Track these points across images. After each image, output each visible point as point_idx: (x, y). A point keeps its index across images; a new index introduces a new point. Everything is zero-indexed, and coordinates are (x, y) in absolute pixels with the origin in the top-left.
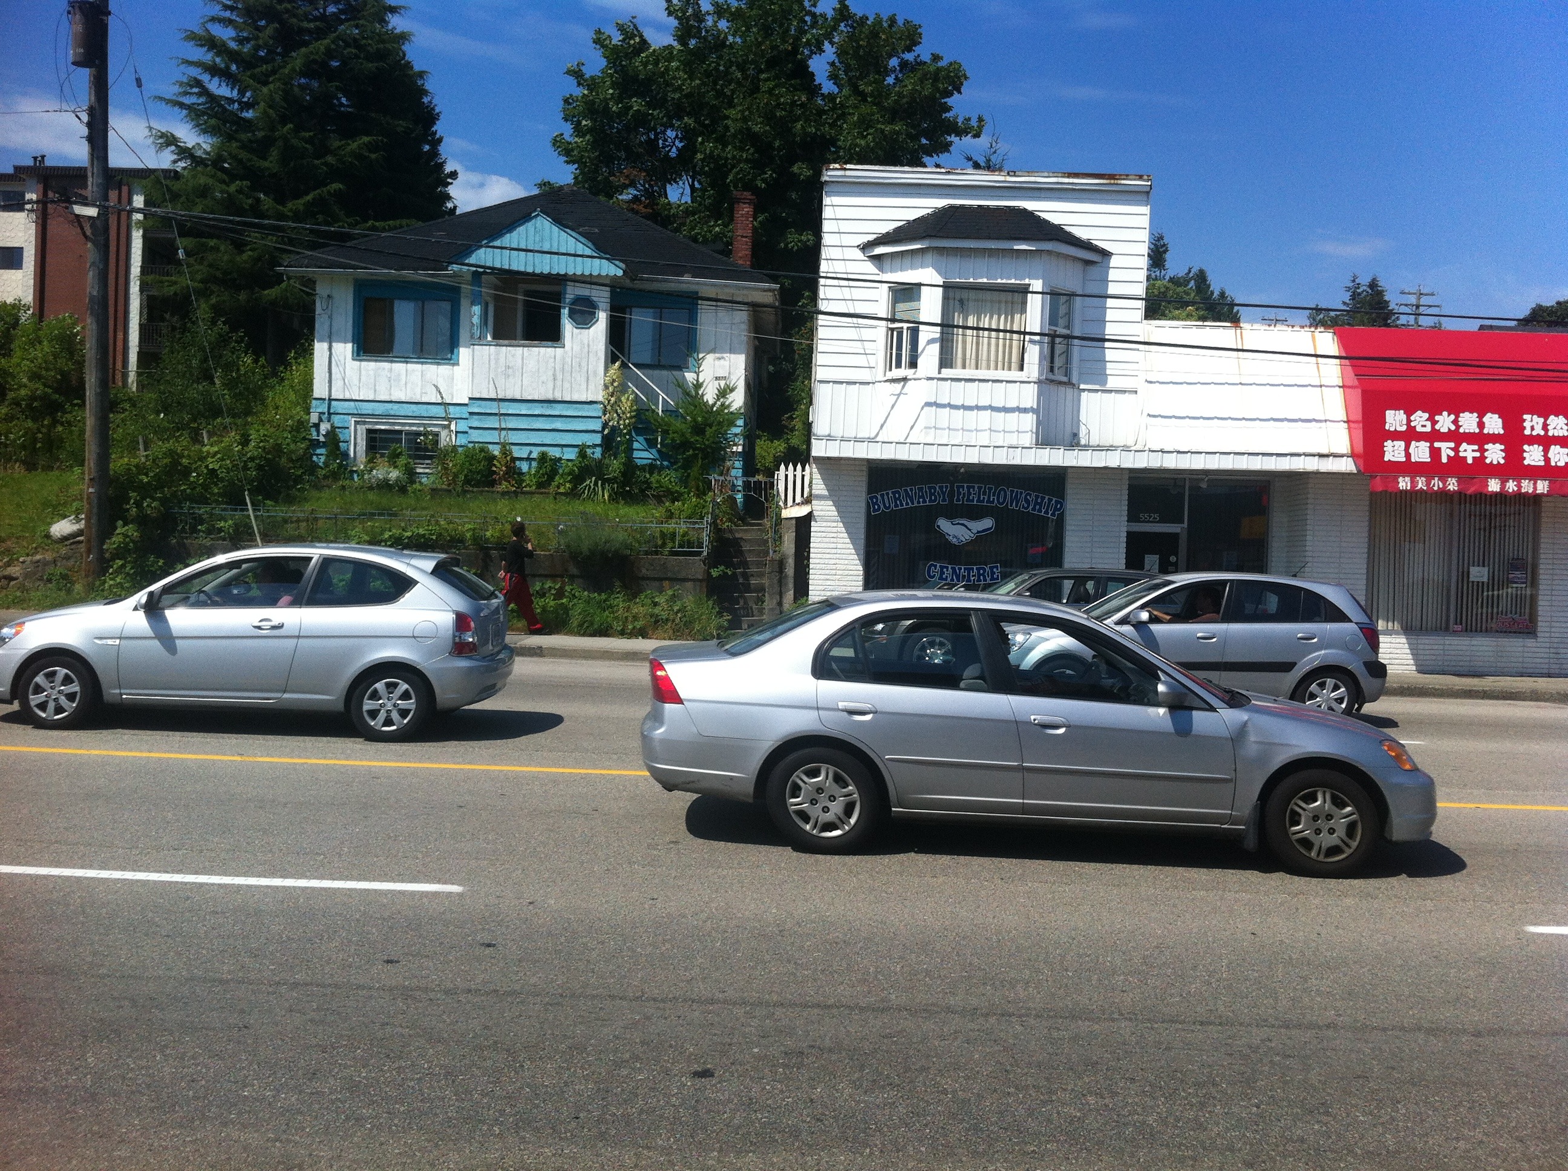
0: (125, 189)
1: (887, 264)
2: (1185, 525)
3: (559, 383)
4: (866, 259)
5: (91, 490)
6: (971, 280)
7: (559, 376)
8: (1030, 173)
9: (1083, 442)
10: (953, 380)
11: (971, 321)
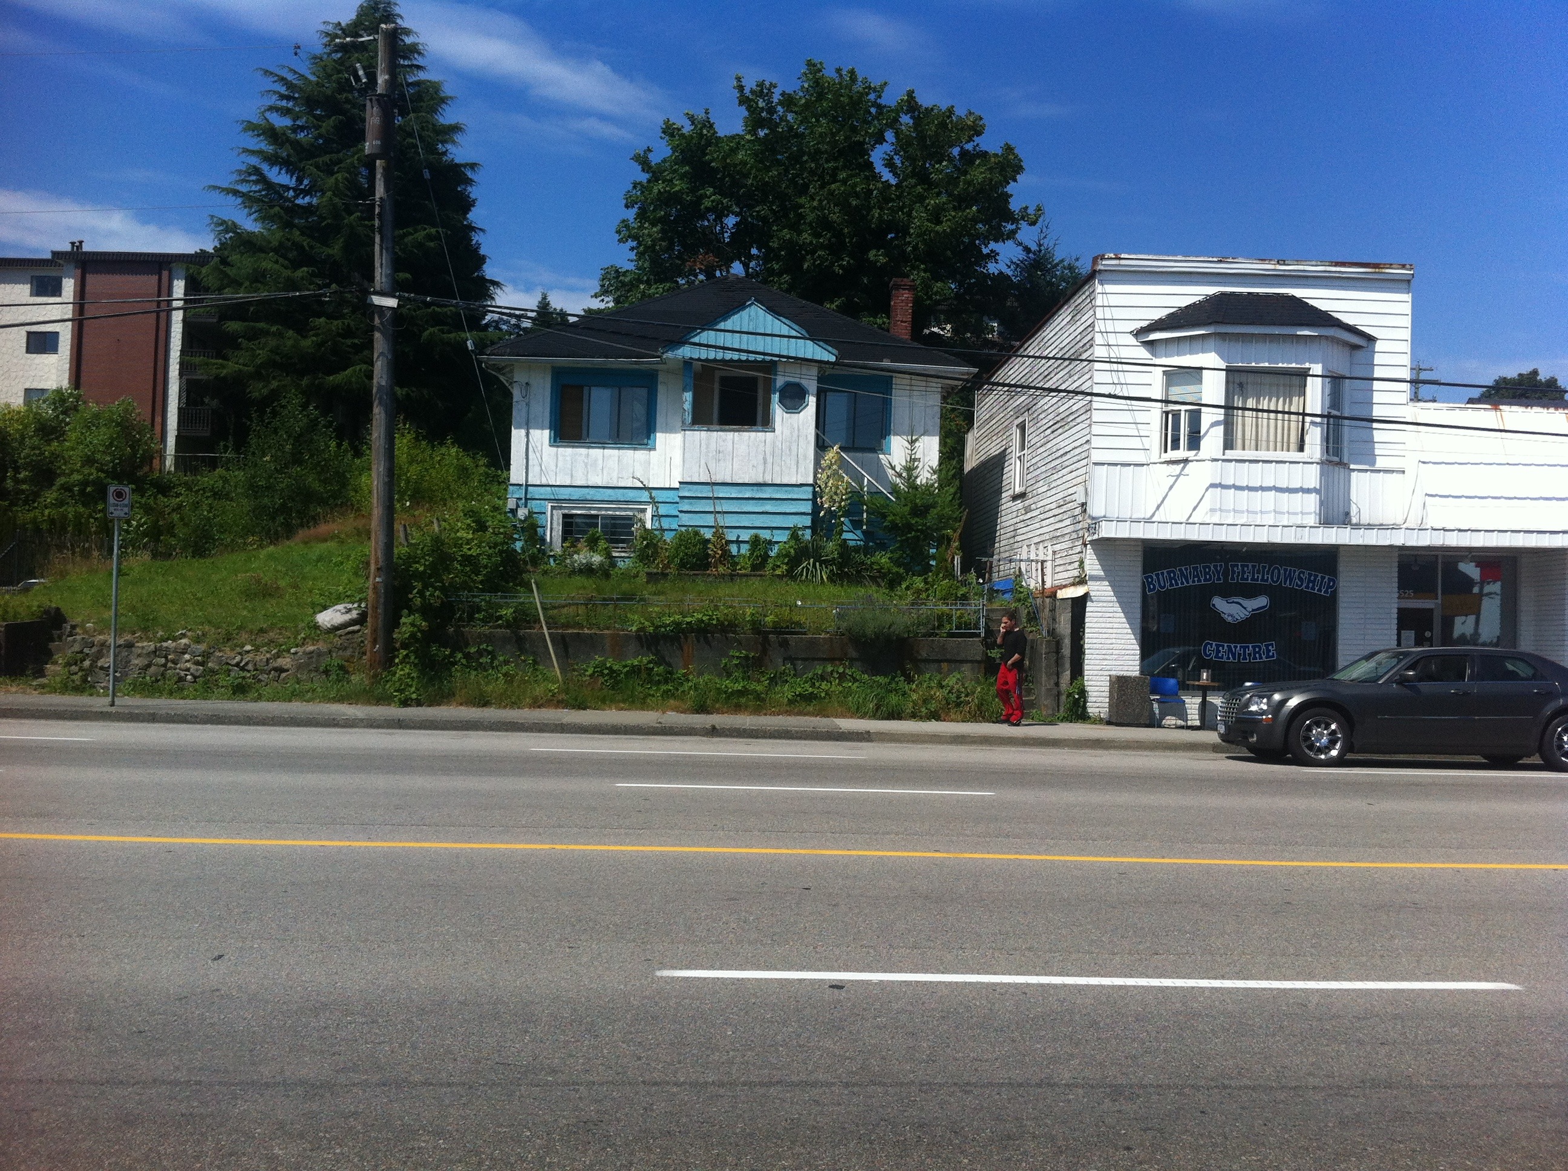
0: (165, 274)
1: (1161, 349)
2: (1439, 601)
3: (769, 466)
4: (1139, 344)
5: (378, 579)
6: (1253, 364)
7: (770, 460)
8: (1298, 262)
9: (1354, 520)
10: (1237, 461)
11: (1251, 403)
